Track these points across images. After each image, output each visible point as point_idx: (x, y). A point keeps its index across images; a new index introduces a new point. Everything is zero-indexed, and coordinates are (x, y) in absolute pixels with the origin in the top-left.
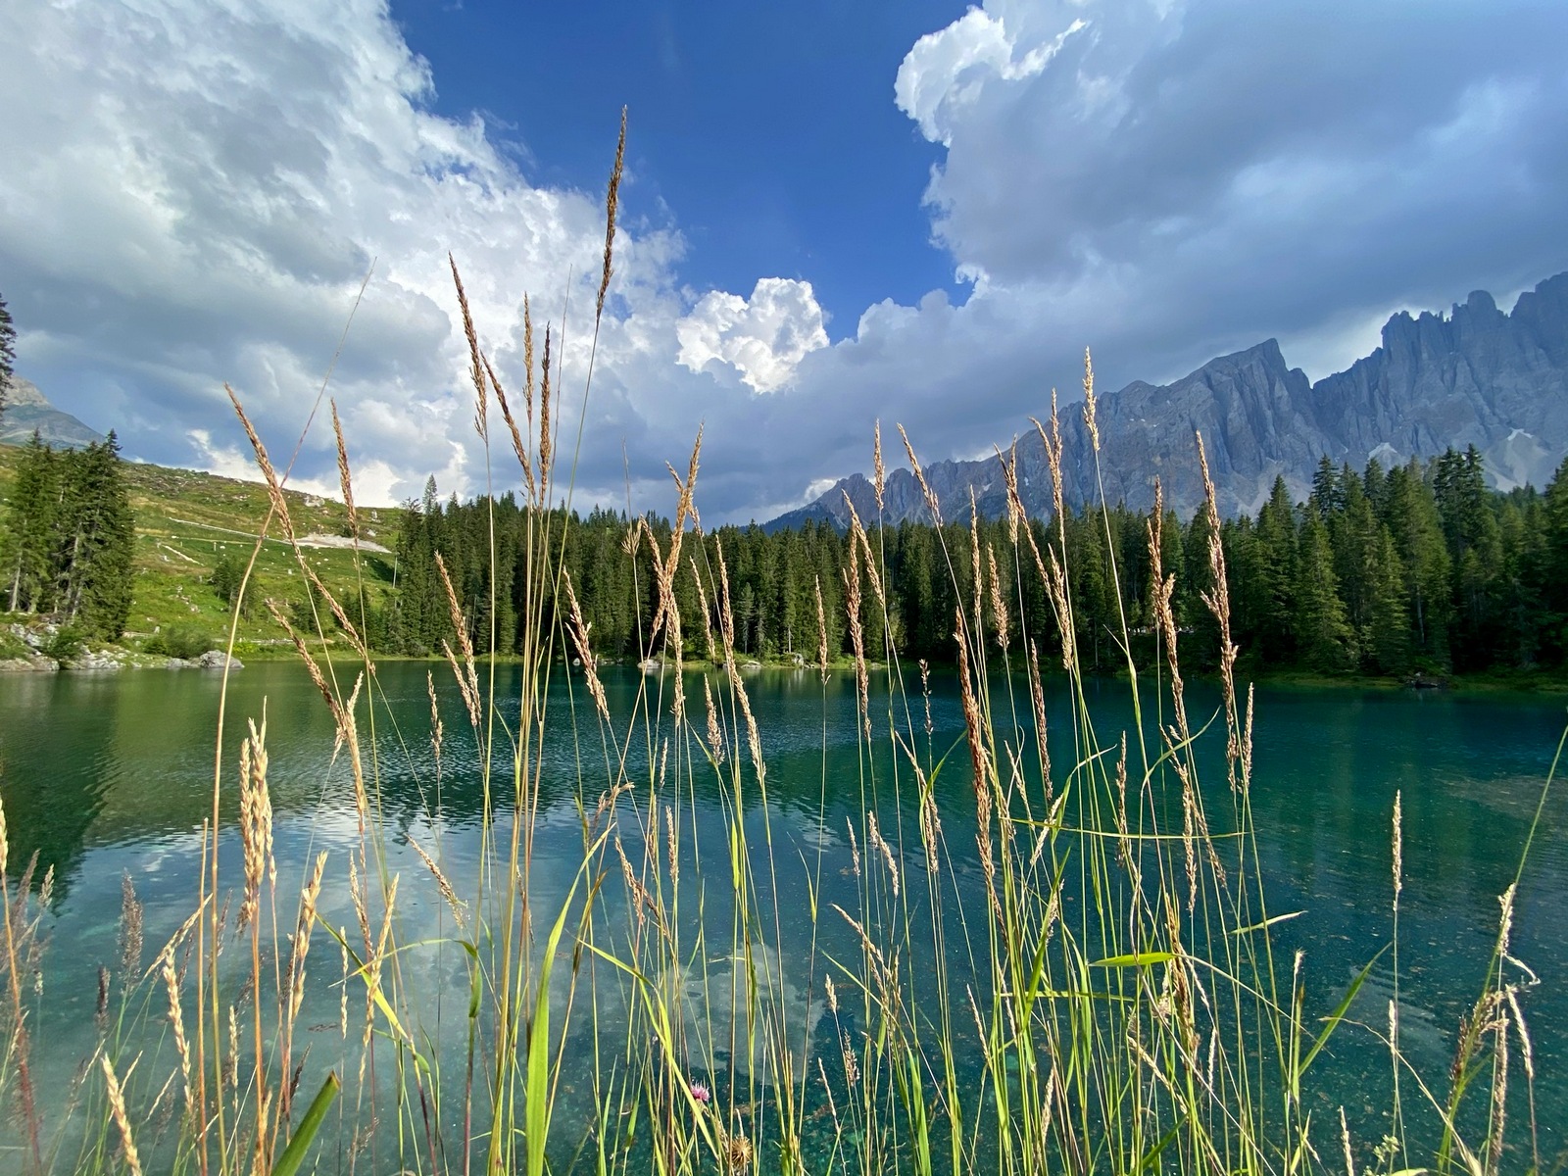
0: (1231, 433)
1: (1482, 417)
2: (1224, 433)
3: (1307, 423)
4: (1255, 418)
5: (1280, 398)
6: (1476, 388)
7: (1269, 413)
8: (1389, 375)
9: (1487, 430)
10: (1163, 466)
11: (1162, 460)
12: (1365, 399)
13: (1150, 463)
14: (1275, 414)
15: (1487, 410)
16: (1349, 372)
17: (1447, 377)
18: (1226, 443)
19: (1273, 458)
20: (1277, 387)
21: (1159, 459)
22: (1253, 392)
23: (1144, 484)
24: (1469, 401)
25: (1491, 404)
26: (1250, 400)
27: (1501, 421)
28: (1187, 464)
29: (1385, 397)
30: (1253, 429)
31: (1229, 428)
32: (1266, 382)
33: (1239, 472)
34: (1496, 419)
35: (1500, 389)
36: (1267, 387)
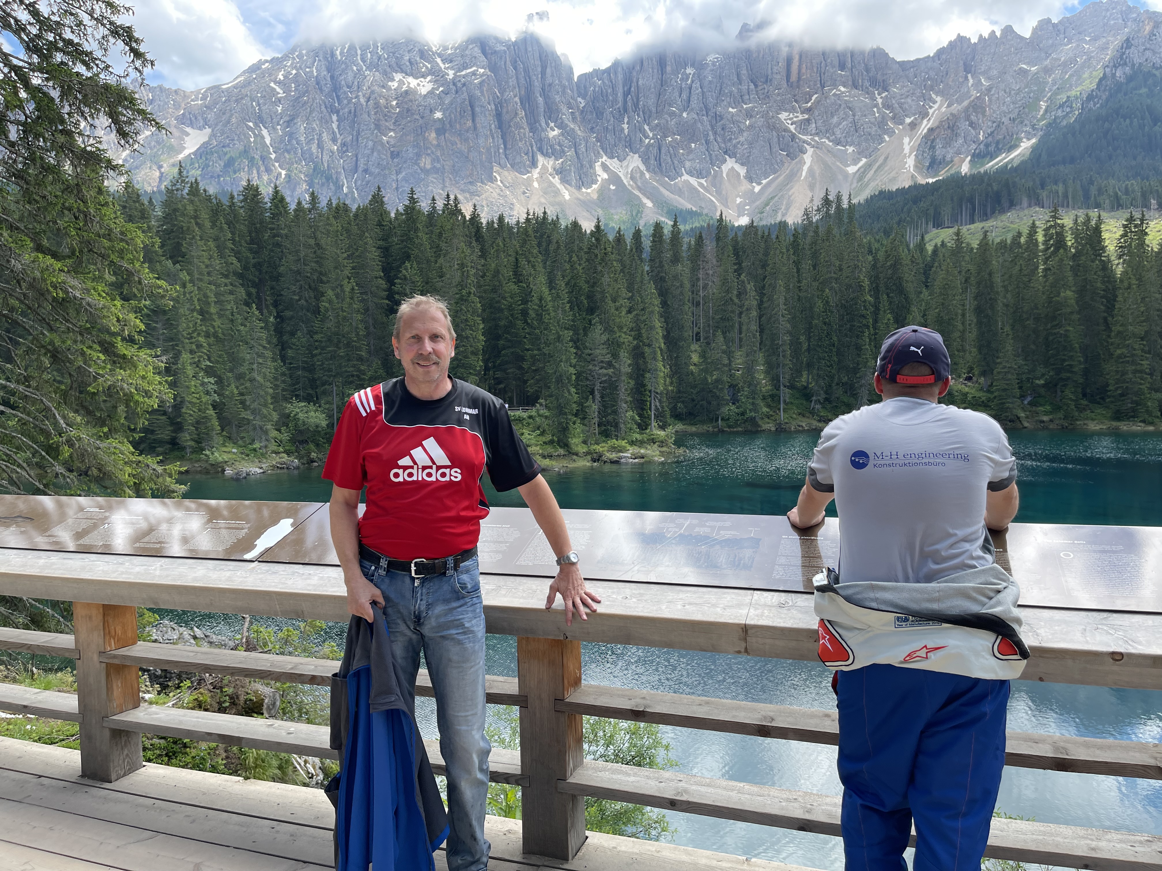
0: (506, 117)
1: (707, 142)
2: (499, 115)
3: (574, 119)
4: (527, 100)
5: (550, 85)
6: (704, 112)
7: (540, 100)
8: (640, 83)
9: (710, 155)
10: (438, 145)
11: (437, 138)
12: (620, 104)
13: (425, 139)
14: (546, 103)
15: (711, 137)
16: (608, 71)
17: (684, 96)
18: (500, 127)
19: (542, 153)
20: (548, 71)
21: (433, 135)
22: (526, 71)
23: (418, 165)
24: (699, 125)
25: (713, 129)
26: (522, 81)
27: (720, 148)
28: (464, 148)
29: (636, 105)
30: (526, 114)
31: (505, 110)
32: (538, 63)
33: (512, 166)
34: (716, 148)
35: (721, 118)
36: (539, 69)
